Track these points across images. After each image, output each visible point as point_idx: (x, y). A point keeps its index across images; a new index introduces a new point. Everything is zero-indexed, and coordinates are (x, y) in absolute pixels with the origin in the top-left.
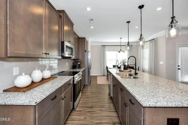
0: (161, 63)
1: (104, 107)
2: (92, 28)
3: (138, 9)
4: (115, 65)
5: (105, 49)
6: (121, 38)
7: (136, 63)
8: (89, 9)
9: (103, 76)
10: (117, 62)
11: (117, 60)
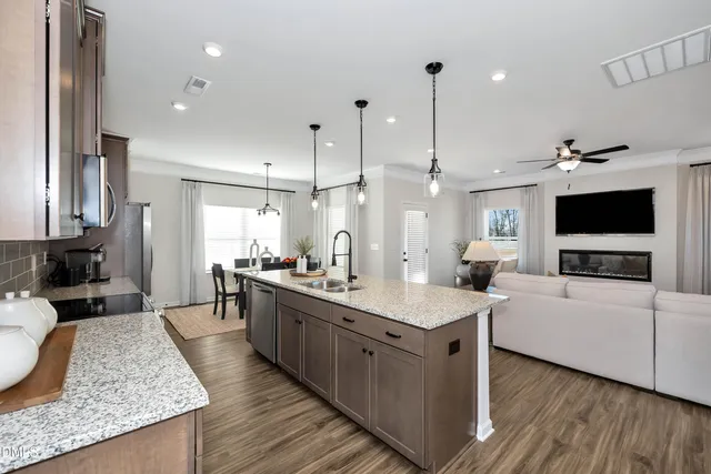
0: (375, 247)
1: (268, 400)
2: (179, 107)
3: (355, 106)
4: (248, 257)
5: (199, 195)
6: (268, 164)
7: (350, 250)
8: (213, 51)
9: (190, 305)
10: (255, 247)
11: (255, 241)
